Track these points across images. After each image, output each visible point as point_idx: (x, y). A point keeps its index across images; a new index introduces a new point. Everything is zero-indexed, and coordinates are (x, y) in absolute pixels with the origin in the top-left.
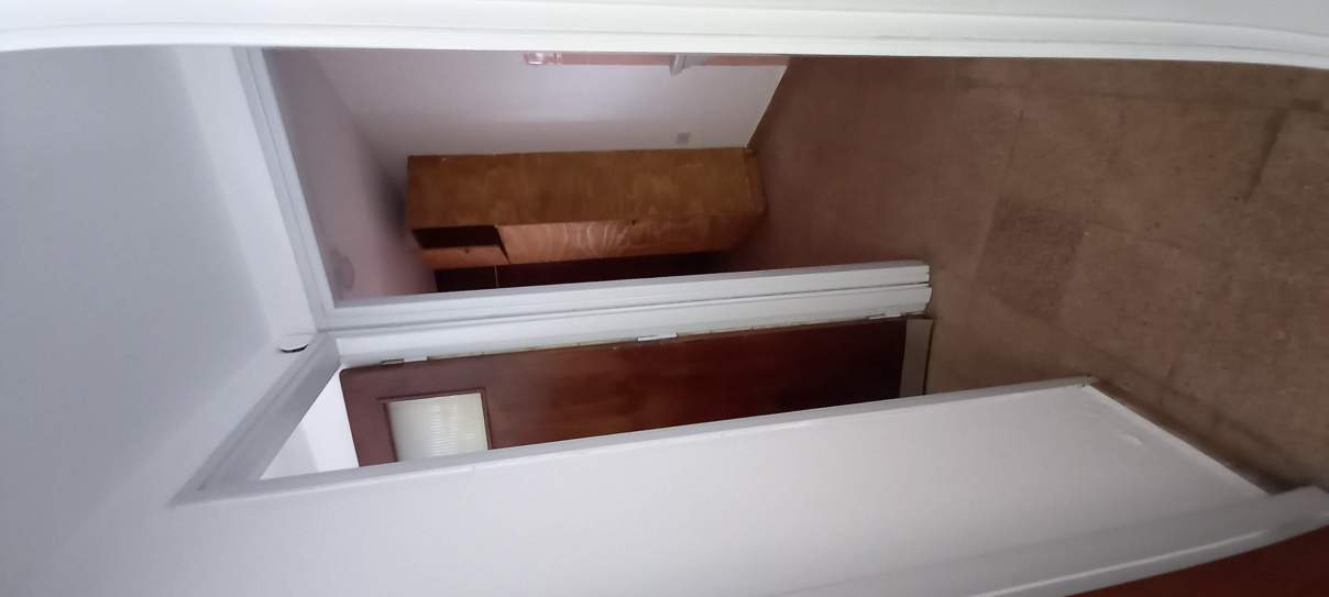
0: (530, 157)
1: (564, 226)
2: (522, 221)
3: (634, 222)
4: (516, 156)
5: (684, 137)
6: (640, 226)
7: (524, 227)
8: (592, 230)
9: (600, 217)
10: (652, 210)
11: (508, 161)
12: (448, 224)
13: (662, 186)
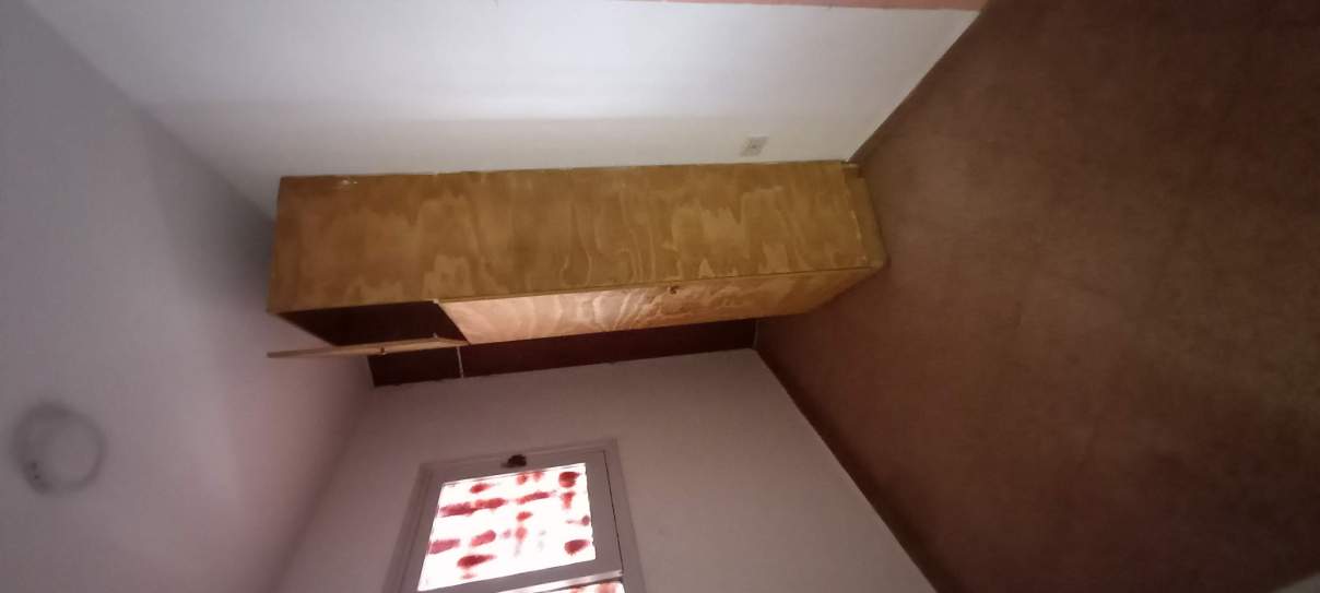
0: (496, 178)
1: (556, 298)
2: (481, 293)
3: (673, 290)
4: (474, 176)
5: (755, 146)
6: (682, 294)
7: (486, 303)
8: (603, 302)
9: (617, 284)
10: (705, 269)
11: (457, 184)
12: (346, 302)
13: (719, 227)
